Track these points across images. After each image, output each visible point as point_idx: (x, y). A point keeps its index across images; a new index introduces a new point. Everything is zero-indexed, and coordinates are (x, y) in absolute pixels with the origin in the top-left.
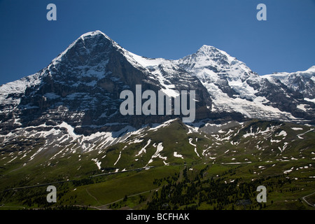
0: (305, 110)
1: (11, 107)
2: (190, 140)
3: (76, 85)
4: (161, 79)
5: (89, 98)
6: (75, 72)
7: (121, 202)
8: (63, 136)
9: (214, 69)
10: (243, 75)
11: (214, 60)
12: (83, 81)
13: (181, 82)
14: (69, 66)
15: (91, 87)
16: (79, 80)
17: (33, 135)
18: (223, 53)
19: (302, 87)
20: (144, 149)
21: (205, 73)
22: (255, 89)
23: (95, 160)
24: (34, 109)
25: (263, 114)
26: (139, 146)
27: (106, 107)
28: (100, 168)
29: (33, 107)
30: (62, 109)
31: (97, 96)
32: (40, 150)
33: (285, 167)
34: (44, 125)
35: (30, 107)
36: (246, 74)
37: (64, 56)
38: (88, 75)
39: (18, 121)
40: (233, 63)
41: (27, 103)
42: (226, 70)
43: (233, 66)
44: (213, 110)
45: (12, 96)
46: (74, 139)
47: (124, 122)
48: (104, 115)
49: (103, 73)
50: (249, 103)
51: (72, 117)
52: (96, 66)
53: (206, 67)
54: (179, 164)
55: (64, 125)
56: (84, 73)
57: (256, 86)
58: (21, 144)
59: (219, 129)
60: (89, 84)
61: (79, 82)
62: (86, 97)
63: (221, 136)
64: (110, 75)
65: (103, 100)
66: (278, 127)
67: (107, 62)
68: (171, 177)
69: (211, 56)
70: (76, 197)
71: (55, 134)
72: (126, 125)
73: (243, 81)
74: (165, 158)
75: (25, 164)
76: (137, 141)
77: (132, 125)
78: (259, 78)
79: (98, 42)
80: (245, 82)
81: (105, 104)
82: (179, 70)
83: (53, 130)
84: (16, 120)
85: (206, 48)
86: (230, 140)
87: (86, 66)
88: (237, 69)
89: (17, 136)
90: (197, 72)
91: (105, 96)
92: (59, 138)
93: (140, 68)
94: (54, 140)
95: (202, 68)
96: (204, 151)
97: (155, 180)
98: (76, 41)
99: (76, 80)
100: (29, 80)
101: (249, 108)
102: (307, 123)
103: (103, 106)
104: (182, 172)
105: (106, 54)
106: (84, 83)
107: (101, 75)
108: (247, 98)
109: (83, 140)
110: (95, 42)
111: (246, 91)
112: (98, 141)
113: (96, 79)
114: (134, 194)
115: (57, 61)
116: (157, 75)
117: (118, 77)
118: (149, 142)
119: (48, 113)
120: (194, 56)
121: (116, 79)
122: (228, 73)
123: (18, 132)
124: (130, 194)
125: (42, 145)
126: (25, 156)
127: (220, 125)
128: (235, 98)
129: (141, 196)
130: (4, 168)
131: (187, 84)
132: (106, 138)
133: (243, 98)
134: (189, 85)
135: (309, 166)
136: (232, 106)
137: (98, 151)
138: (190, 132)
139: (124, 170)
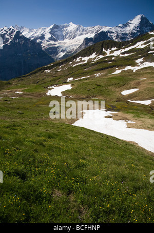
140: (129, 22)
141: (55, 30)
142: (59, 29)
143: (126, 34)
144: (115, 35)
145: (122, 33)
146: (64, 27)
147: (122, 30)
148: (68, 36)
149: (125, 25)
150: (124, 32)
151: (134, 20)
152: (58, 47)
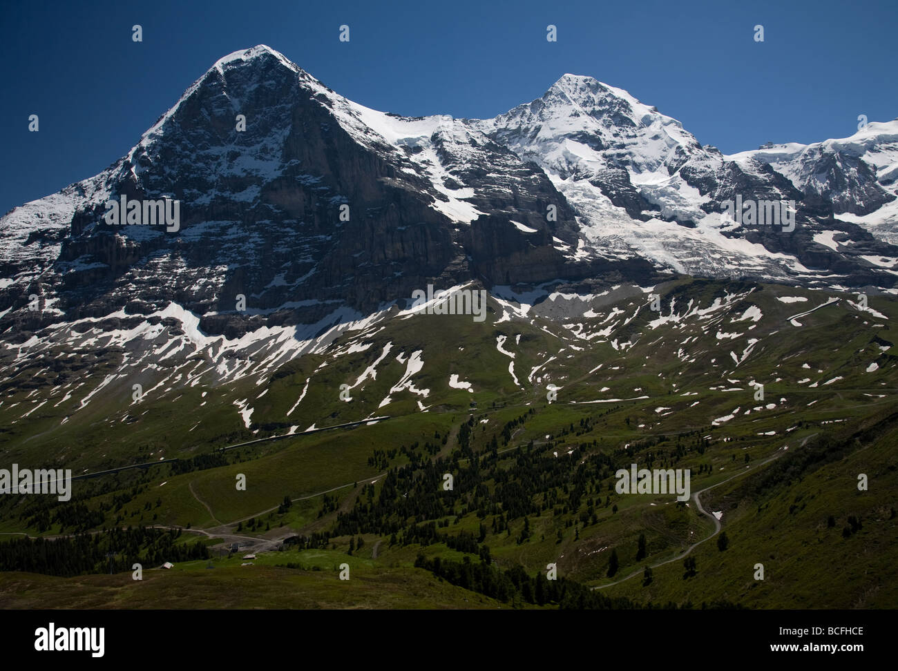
0: (833, 246)
1: (38, 268)
2: (501, 340)
3: (205, 200)
4: (438, 173)
5: (242, 234)
6: (200, 165)
7: (271, 516)
8: (171, 341)
9: (593, 141)
10: (672, 155)
11: (594, 114)
12: (222, 189)
13: (493, 181)
14: (185, 148)
15: (244, 205)
16: (211, 186)
17: (92, 341)
18: (620, 94)
19: (837, 183)
20: (371, 371)
21: (566, 153)
22: (702, 193)
23: (241, 404)
24: (96, 271)
25: (719, 261)
26: (359, 362)
27: (286, 257)
28: (248, 424)
29: (92, 266)
30: (168, 269)
31: (261, 229)
32: (106, 382)
33: (720, 407)
34: (121, 314)
35: (84, 267)
36: (680, 151)
37: (169, 122)
38: (237, 171)
39: (54, 306)
40: (647, 122)
41: (76, 256)
42: (626, 141)
43: (645, 130)
44: (580, 255)
45: (40, 237)
46: (199, 348)
47: (333, 297)
48: (279, 281)
49: (276, 163)
50: (682, 232)
51: (196, 288)
52: (258, 147)
53: (571, 136)
54: (457, 407)
55: (174, 310)
56: (225, 165)
57: (704, 184)
58: (57, 366)
59: (586, 306)
60: (240, 197)
61: (214, 192)
62: (234, 232)
63: (591, 326)
64: (295, 170)
65: (278, 238)
66: (742, 296)
67: (287, 132)
68: (422, 444)
69: (584, 104)
70: (159, 504)
71: (150, 336)
72: (338, 305)
73: (671, 171)
74: (426, 392)
75: (65, 420)
76: (356, 348)
77: (352, 304)
78: (715, 162)
79: (262, 79)
80: (677, 174)
81: (282, 250)
82: (488, 147)
83: (144, 325)
84: (48, 302)
85: (571, 82)
86: (611, 338)
87: (231, 147)
88: (656, 137)
89: (49, 345)
90: (545, 151)
91: (284, 226)
92: (160, 345)
93: (377, 145)
94: (146, 354)
95: (559, 139)
96: (535, 369)
97: (377, 453)
98: (203, 78)
99: (204, 187)
100: (82, 191)
101: (681, 245)
102: (838, 281)
103: (278, 255)
104: (456, 429)
105: (283, 109)
106: (227, 194)
107: (271, 169)
108: (681, 218)
109: (221, 351)
110: (255, 78)
111: (678, 200)
112: (259, 351)
113: (258, 181)
114: (311, 492)
115: (151, 136)
116: (427, 163)
117: (316, 174)
118: (387, 349)
119: (131, 279)
120: (537, 106)
121: (312, 180)
122: (633, 149)
123: (53, 335)
124: (299, 495)
125: (112, 368)
126: (67, 397)
127: (589, 297)
128: (646, 219)
129: (326, 499)
130: (10, 431)
131: (511, 184)
132: (282, 343)
133: (669, 220)
134: (514, 189)
135: (778, 403)
136: (636, 243)
137: (256, 377)
138: (506, 317)
139: (312, 428)
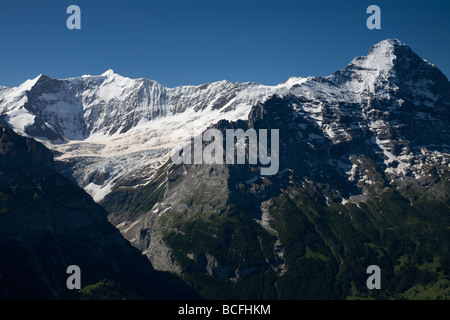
15: (431, 109)
61: (417, 101)
113: (430, 100)
140: (354, 62)
141: (45, 96)
142: (61, 95)
143: (356, 106)
144: (319, 109)
145: (341, 104)
146: (82, 86)
147: (336, 91)
148: (100, 121)
149: (344, 76)
150: (345, 99)
151: (371, 57)
152: (73, 162)
